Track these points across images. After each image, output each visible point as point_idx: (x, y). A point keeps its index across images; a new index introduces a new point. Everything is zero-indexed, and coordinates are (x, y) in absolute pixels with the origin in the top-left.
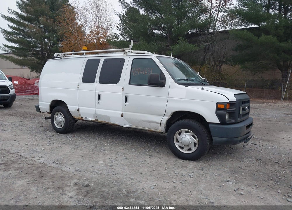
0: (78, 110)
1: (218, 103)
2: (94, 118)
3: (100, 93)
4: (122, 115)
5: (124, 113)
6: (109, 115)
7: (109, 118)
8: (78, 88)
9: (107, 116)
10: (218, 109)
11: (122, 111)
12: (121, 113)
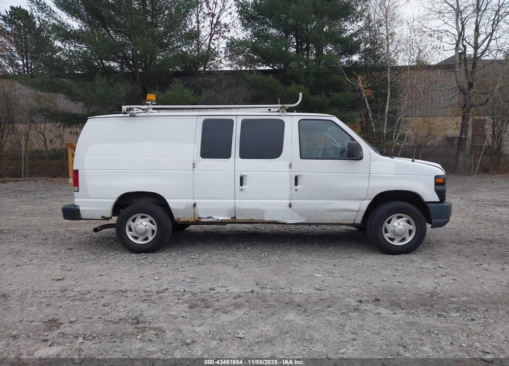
0: (195, 205)
1: (436, 177)
2: (229, 216)
3: (244, 174)
4: (290, 206)
5: (292, 201)
6: (262, 208)
7: (262, 212)
8: (194, 167)
9: (260, 209)
10: (436, 184)
11: (289, 199)
12: (288, 202)
